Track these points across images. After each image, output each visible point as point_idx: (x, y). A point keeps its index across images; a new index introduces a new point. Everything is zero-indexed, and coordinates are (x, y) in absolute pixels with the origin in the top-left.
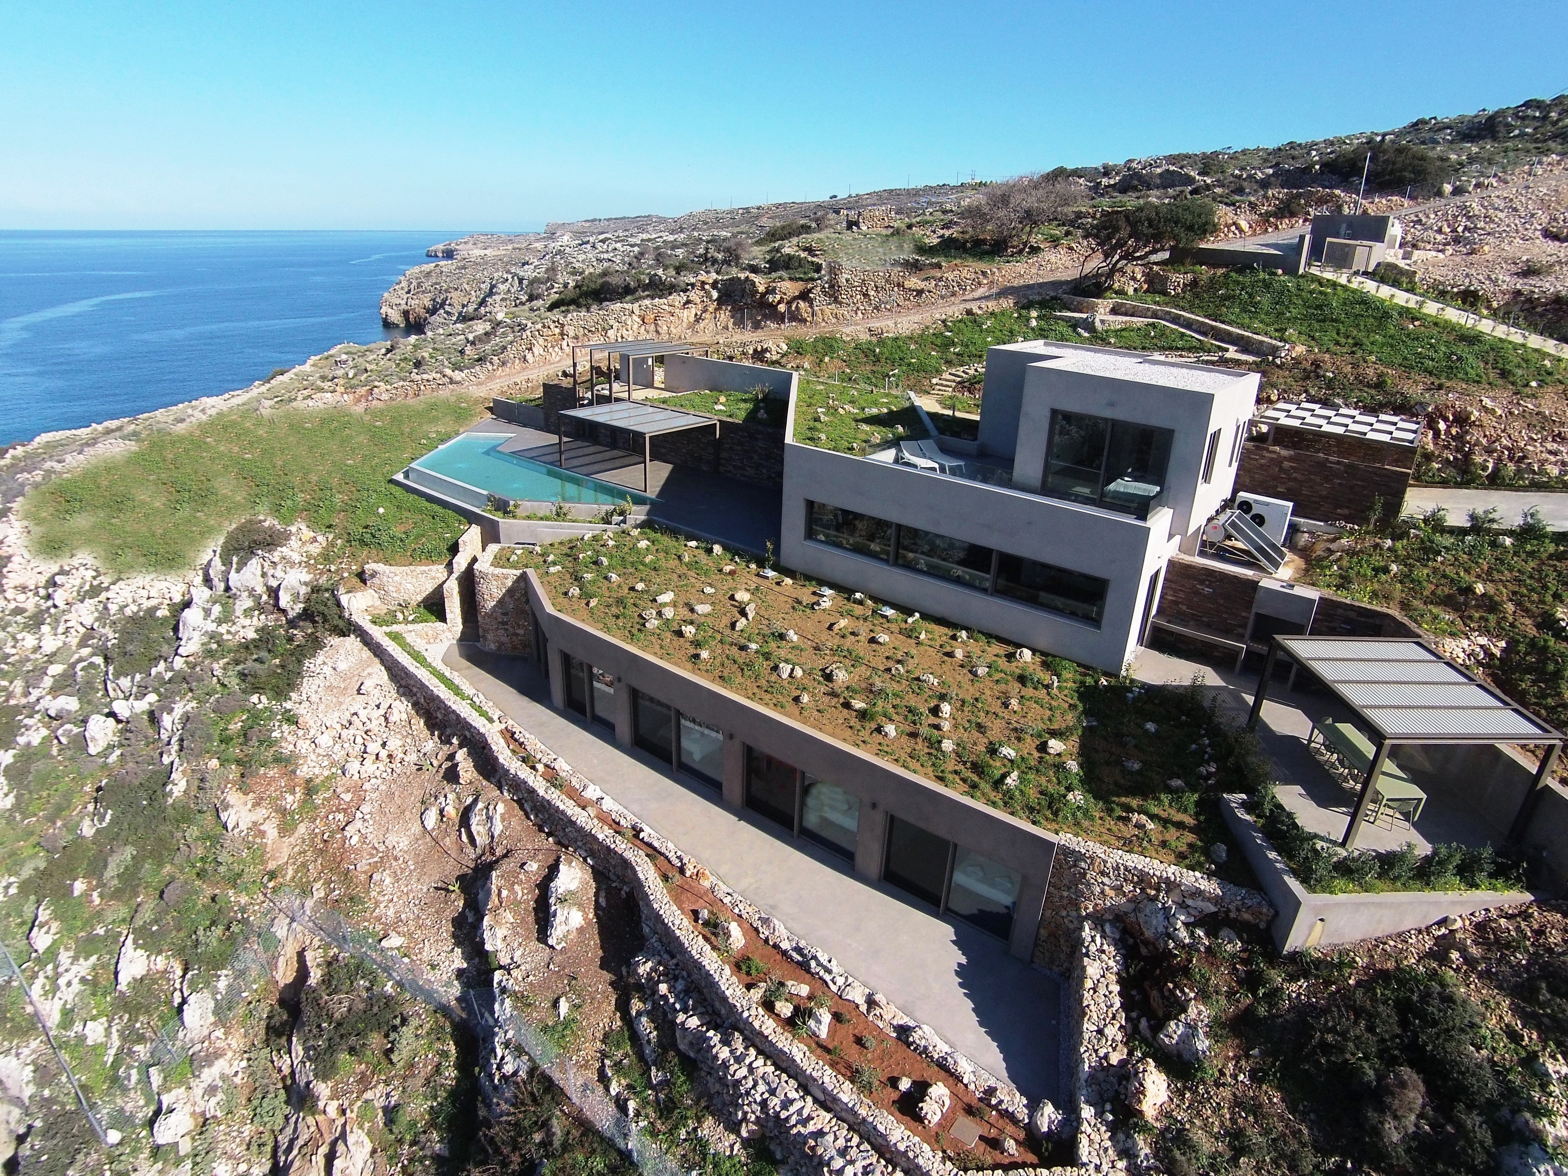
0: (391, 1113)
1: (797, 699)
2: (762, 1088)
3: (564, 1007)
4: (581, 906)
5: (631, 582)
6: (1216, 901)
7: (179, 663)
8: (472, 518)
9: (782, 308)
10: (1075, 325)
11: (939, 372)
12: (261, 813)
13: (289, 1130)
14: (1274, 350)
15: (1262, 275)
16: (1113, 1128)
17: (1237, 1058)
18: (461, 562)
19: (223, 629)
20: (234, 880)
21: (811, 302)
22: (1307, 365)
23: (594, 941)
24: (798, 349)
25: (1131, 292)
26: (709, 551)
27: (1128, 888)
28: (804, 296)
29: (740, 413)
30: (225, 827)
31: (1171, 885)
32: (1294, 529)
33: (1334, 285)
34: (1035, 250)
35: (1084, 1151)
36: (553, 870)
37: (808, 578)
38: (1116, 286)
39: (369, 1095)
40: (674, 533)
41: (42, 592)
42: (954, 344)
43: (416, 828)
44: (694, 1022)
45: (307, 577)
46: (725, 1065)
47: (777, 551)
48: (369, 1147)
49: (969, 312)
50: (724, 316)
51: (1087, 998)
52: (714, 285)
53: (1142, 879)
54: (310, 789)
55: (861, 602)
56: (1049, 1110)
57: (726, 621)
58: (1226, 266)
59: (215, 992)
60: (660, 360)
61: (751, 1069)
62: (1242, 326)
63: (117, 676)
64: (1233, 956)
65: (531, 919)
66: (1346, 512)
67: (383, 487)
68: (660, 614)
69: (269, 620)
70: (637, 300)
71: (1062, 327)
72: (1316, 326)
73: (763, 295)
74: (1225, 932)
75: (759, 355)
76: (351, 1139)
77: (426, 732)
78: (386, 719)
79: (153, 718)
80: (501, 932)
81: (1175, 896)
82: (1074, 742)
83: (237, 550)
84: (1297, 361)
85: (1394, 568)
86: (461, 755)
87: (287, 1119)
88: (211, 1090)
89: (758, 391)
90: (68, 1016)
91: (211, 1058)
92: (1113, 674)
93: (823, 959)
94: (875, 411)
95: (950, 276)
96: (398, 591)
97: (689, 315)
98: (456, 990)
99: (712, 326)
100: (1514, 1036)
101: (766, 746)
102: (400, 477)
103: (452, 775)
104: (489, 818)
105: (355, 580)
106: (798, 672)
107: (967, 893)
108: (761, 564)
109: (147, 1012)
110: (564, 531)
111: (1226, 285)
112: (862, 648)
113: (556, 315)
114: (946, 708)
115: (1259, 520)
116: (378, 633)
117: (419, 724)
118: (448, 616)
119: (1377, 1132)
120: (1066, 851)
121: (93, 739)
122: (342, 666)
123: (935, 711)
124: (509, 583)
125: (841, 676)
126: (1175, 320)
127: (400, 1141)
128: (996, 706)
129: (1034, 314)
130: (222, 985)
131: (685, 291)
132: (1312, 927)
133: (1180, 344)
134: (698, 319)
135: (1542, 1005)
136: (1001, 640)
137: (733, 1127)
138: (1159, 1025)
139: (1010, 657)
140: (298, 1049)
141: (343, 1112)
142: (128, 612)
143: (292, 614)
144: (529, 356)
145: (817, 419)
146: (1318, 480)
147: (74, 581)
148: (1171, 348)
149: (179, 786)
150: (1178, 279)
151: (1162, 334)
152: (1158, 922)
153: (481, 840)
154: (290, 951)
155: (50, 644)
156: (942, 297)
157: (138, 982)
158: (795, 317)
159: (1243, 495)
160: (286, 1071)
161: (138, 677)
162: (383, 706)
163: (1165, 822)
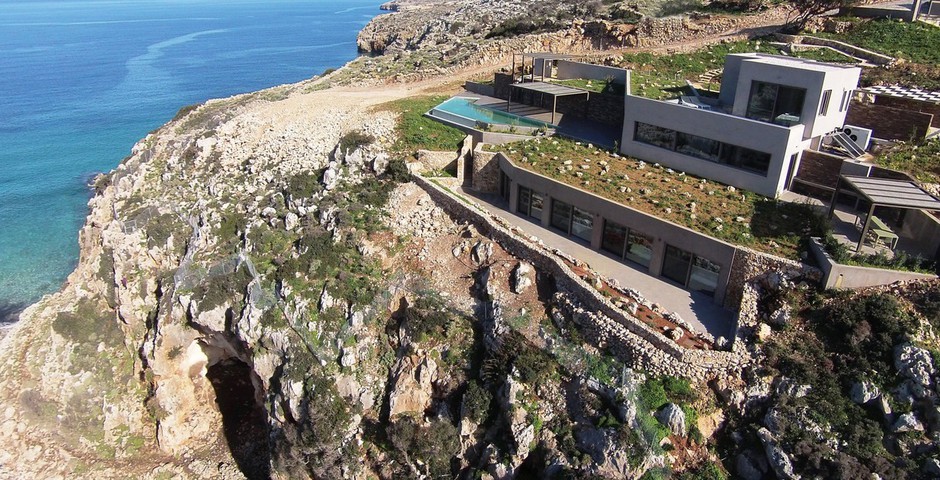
0: (445, 354)
1: (628, 200)
2: (609, 326)
3: (524, 311)
4: (530, 279)
5: (551, 157)
6: (800, 270)
7: (325, 193)
8: (468, 132)
9: (620, 38)
10: (779, 49)
11: (703, 72)
12: (378, 249)
13: (397, 365)
14: (886, 62)
15: (890, 22)
16: (747, 344)
17: (800, 324)
18: (465, 150)
19: (346, 179)
20: (369, 273)
21: (636, 35)
22: (903, 69)
23: (535, 291)
24: (629, 59)
25: (815, 31)
26: (587, 146)
27: (764, 267)
28: (633, 32)
29: (600, 88)
30: (362, 254)
31: (782, 265)
32: (872, 143)
33: (931, 27)
34: (764, 9)
35: (735, 348)
36: (518, 266)
37: (633, 158)
38: (807, 28)
39: (435, 348)
40: (569, 139)
41: (241, 168)
42: (713, 58)
43: (451, 255)
44: (581, 310)
45: (388, 157)
46: (595, 321)
47: (619, 146)
48: (435, 366)
49: (723, 42)
50: (588, 42)
51: (743, 305)
52: (582, 26)
53: (770, 262)
54: (400, 240)
55: (658, 168)
56: (722, 338)
57: (596, 172)
58: (871, 17)
59: (364, 313)
60: (555, 63)
61: (605, 321)
62: (873, 50)
63: (295, 198)
64: (805, 291)
65: (507, 284)
66: (900, 135)
67: (420, 118)
68: (566, 168)
69: (369, 176)
70: (539, 33)
71: (773, 49)
72: (915, 49)
73: (610, 31)
74: (802, 282)
75: (608, 62)
76: (428, 363)
77: (451, 221)
78: (432, 215)
79: (318, 214)
80: (495, 287)
81: (784, 269)
82: (749, 219)
83: (348, 146)
84: (898, 67)
85: (914, 157)
86: (471, 228)
87: (395, 362)
88: (363, 349)
89: (609, 78)
90: (300, 321)
91: (363, 337)
92: (771, 197)
93: (635, 292)
94: (669, 86)
95: (714, 22)
96: (433, 163)
97: (568, 41)
98: (472, 312)
99: (580, 47)
100: (911, 314)
101: (613, 218)
102: (428, 114)
103: (467, 235)
104: (486, 249)
105: (412, 158)
106: (629, 190)
107: (697, 283)
108: (611, 152)
109: (334, 320)
110: (515, 138)
111: (868, 28)
112: (658, 183)
113: (492, 41)
114: (693, 204)
115: (854, 138)
116: (426, 180)
117: (447, 218)
118: (459, 174)
119: (849, 341)
120: (739, 251)
121: (290, 222)
122: (408, 193)
123: (689, 206)
124: (490, 158)
125: (648, 192)
126: (837, 46)
127: (449, 365)
128: (717, 205)
129: (758, 43)
130: (367, 310)
131: (566, 29)
132: (837, 278)
133: (836, 59)
134: (573, 44)
135: (926, 305)
136: (721, 184)
137: (596, 346)
138: (770, 313)
139: (724, 190)
140: (402, 332)
141: (425, 353)
142: (292, 174)
143: (378, 173)
144: (482, 61)
145: (641, 88)
146: (885, 119)
147: (260, 161)
148: (830, 61)
149: (338, 238)
150: (842, 24)
151: (828, 53)
152: (775, 280)
153: (482, 258)
154: (397, 299)
155: (251, 189)
156: (709, 34)
157: (329, 310)
158: (628, 44)
159: (848, 126)
160: (396, 342)
161: (305, 199)
162: (431, 209)
163: (783, 246)
